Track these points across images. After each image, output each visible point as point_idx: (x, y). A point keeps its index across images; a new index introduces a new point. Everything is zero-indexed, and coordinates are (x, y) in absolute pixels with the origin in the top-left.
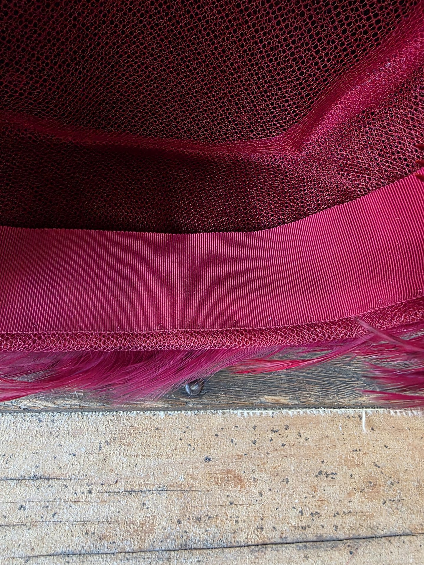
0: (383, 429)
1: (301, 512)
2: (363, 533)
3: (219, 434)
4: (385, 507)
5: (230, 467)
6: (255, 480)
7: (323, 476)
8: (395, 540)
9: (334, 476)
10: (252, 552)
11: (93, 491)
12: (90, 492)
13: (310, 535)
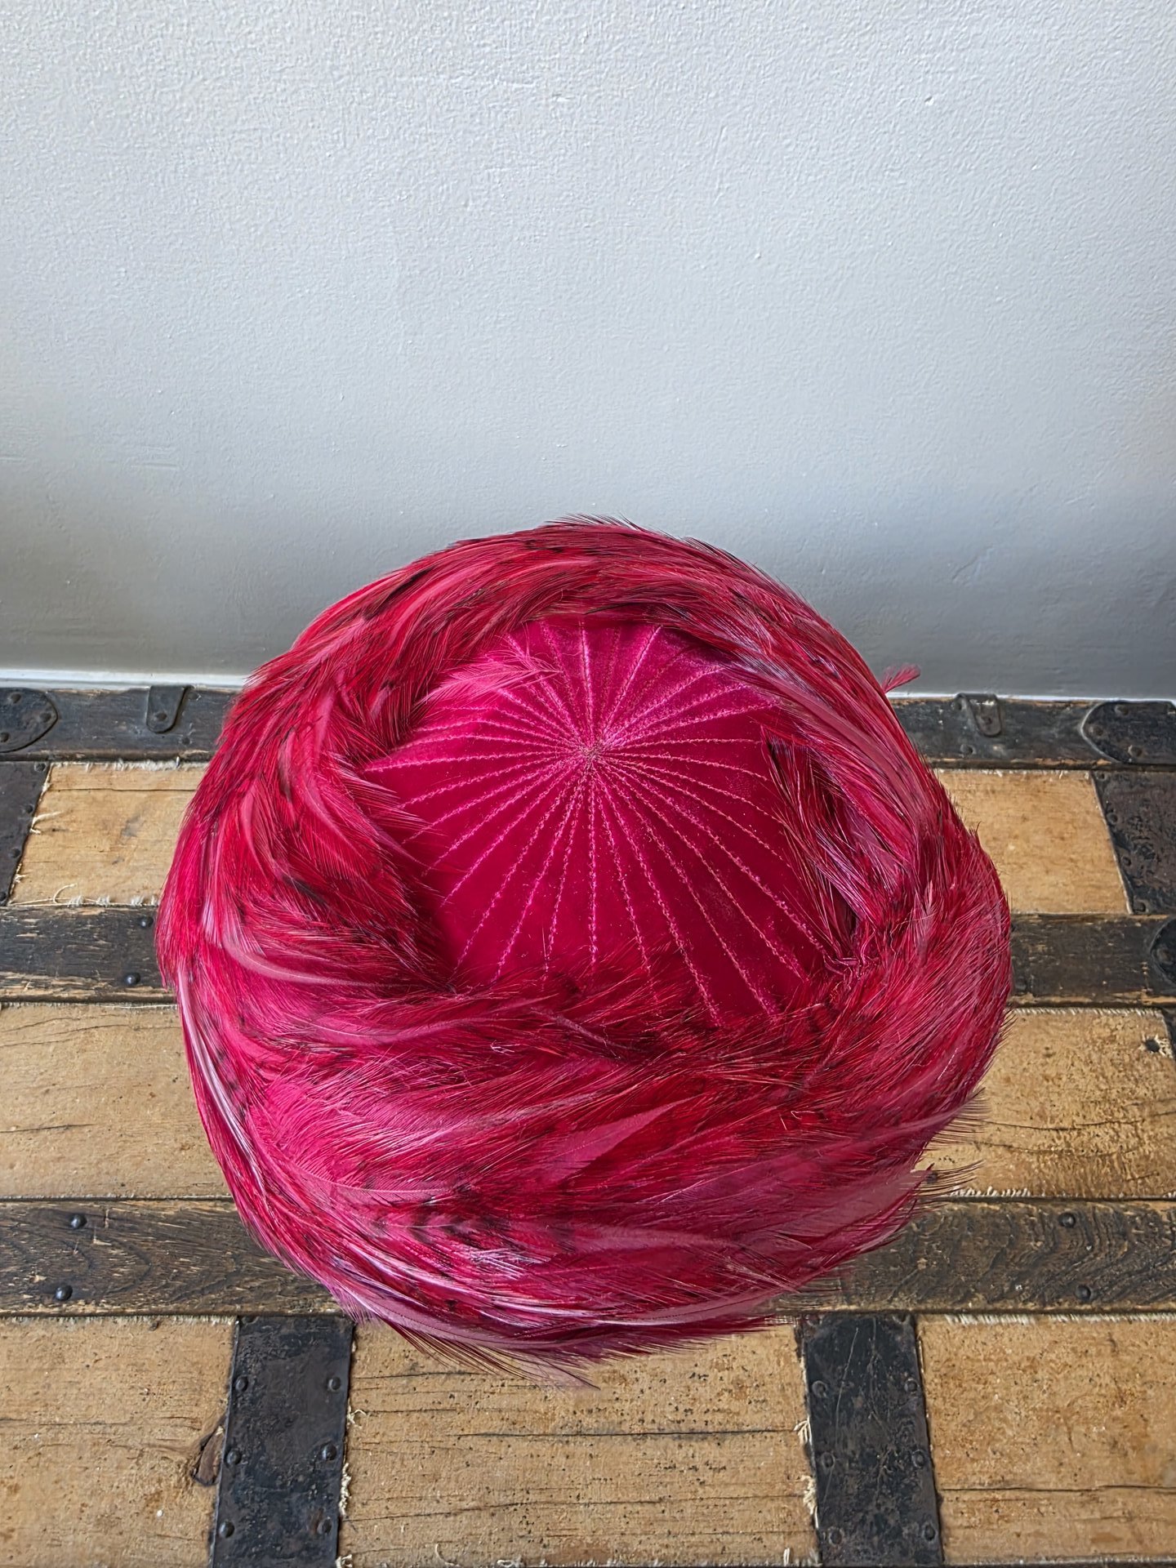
1: (677, 1409)
2: (730, 1427)
4: (750, 1407)
7: (696, 1378)
8: (758, 1435)
9: (706, 1378)
10: (634, 1440)
13: (684, 1428)
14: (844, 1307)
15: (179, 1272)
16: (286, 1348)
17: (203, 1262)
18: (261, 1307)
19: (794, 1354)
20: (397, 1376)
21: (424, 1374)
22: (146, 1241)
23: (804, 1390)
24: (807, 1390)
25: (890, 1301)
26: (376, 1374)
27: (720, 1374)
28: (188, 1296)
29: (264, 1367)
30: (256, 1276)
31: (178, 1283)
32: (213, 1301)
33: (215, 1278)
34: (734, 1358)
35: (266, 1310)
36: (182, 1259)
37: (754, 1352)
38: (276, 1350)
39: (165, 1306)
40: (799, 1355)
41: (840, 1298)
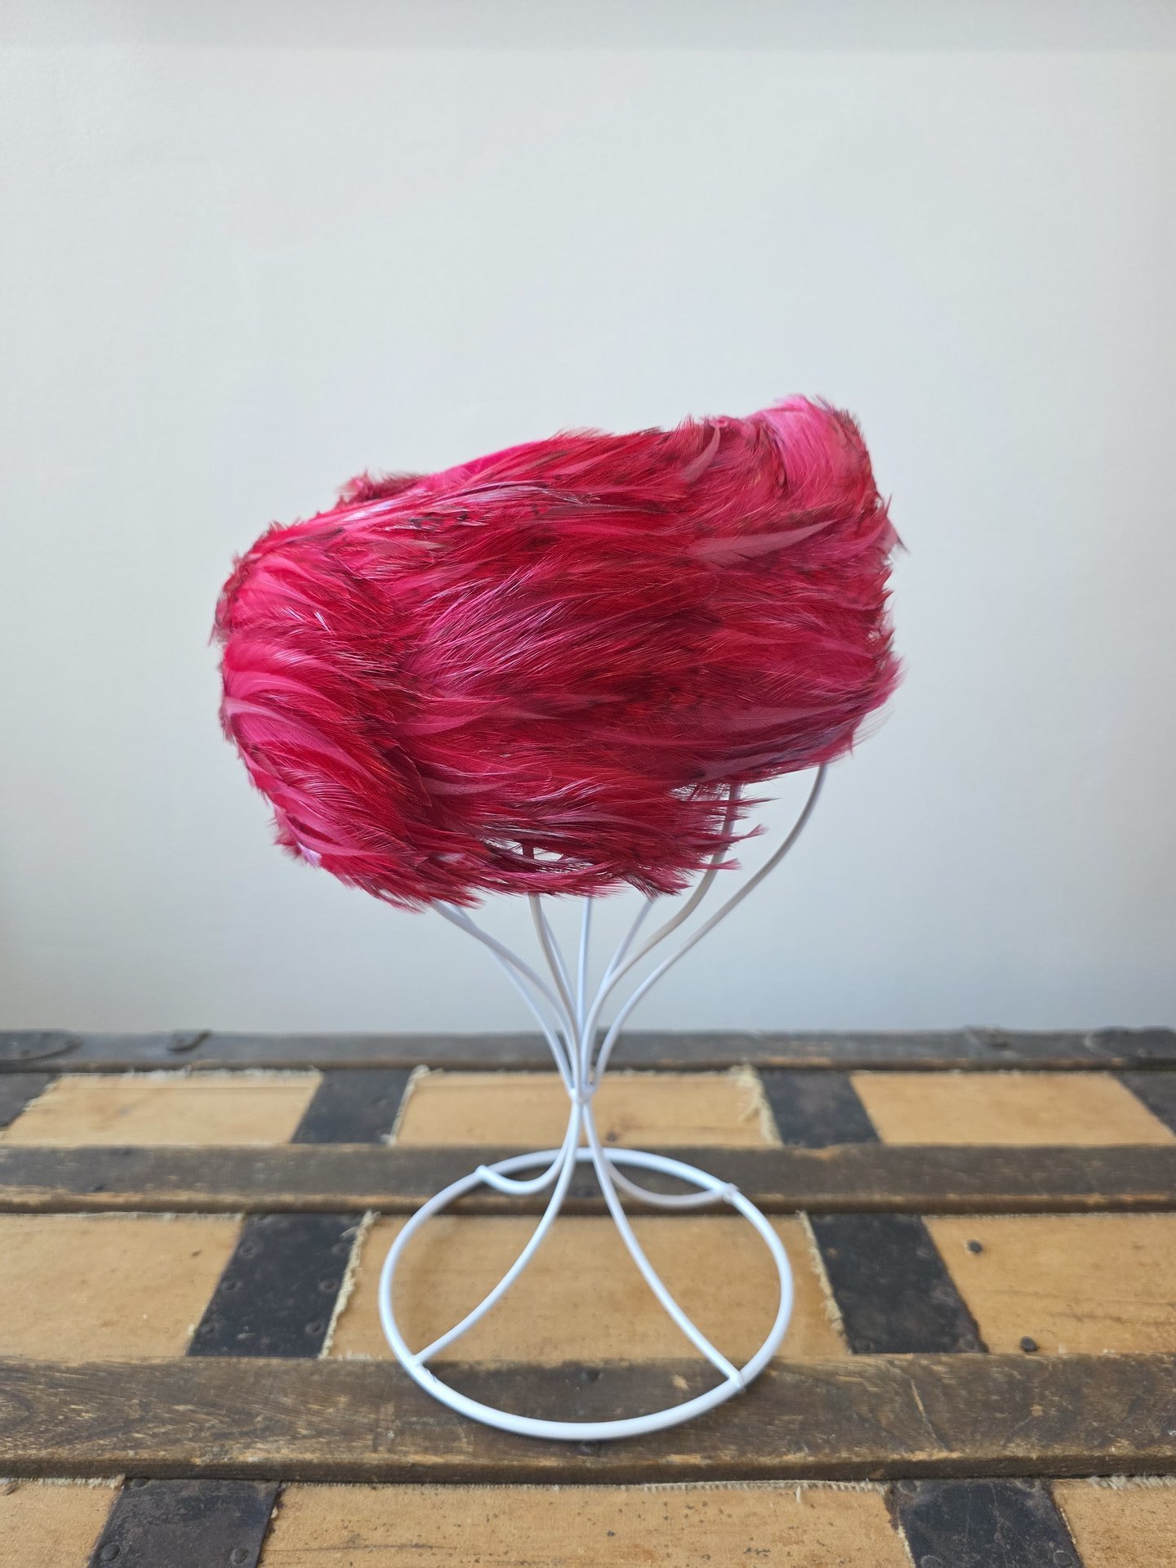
0: (825, 1507)
3: (623, 1509)
5: (638, 1542)
6: (668, 1555)
7: (753, 1554)
9: (766, 1554)
11: (480, 1561)
12: (477, 1561)
14: (944, 1454)
15: (66, 1418)
16: (183, 1511)
17: (99, 1409)
18: (162, 1453)
19: (889, 1525)
20: (328, 1549)
21: (366, 1547)
22: (35, 1389)
23: (908, 1565)
25: (1005, 1447)
26: (300, 1546)
27: (787, 1549)
28: (69, 1442)
29: (146, 1533)
30: (163, 1422)
31: (60, 1429)
32: (103, 1445)
33: (111, 1424)
34: (805, 1531)
35: (167, 1456)
36: (73, 1407)
37: (832, 1525)
38: (168, 1514)
39: (39, 1450)
40: (895, 1527)
41: (936, 1445)
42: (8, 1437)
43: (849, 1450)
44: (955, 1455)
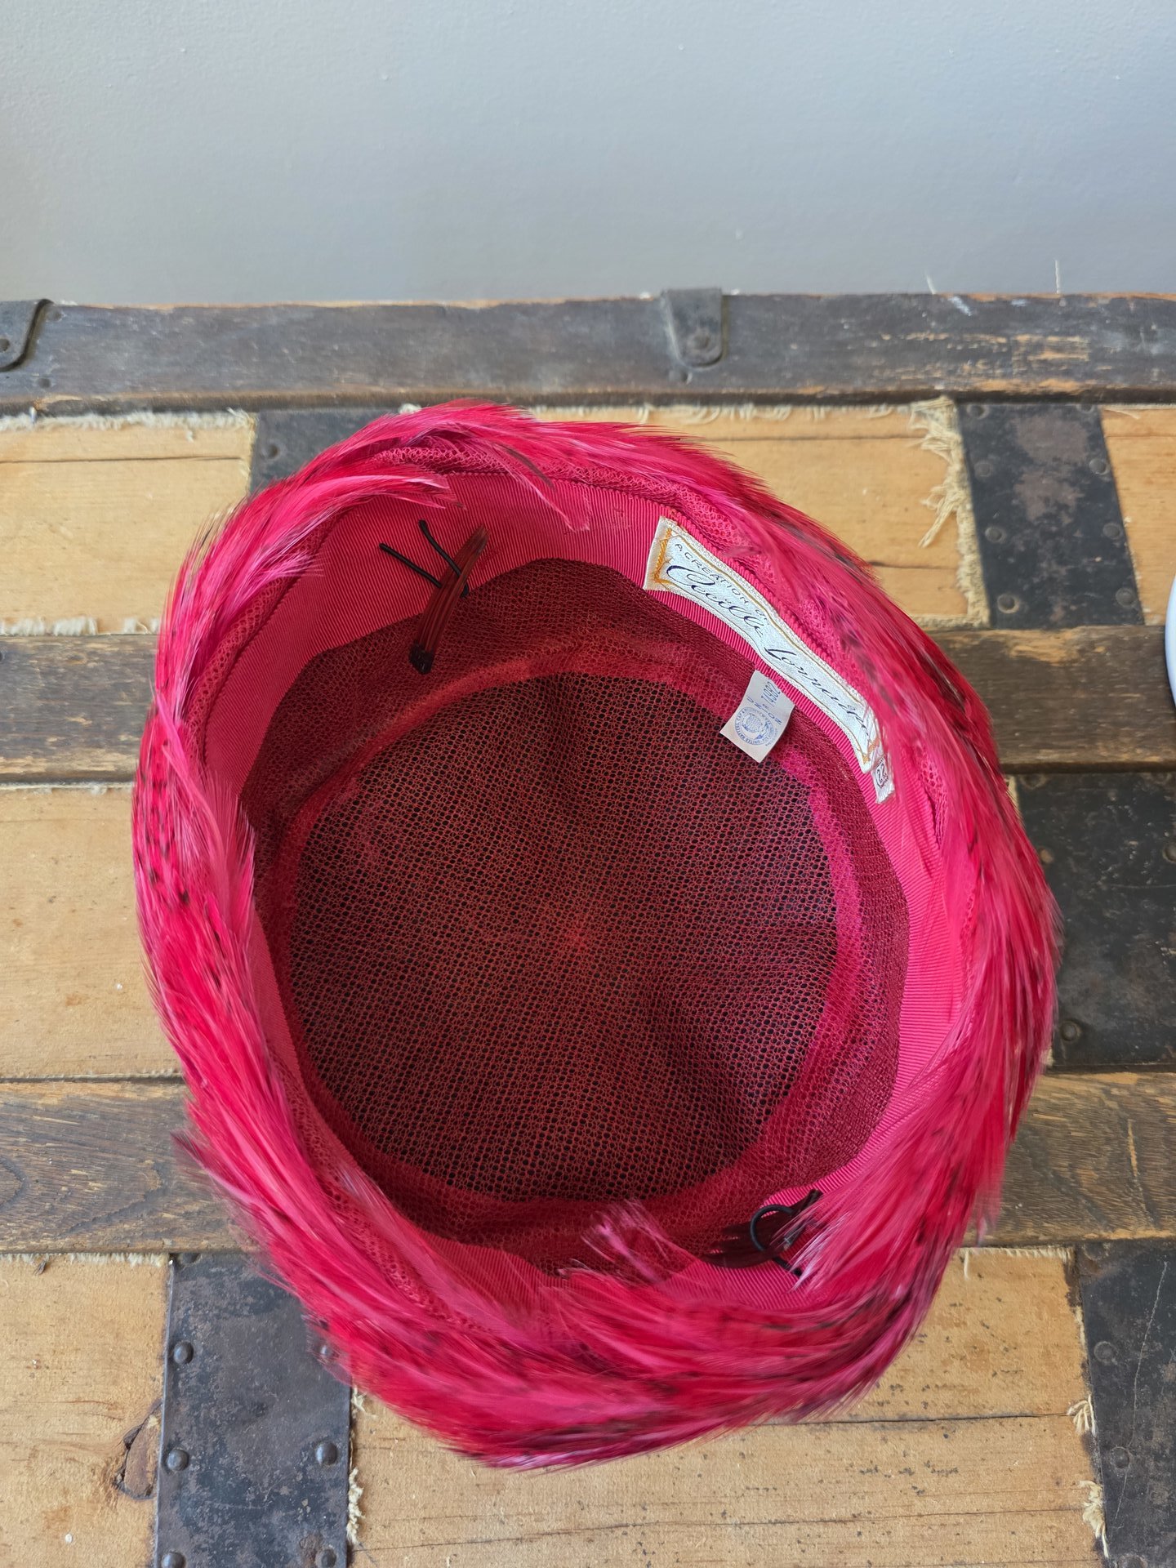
0: (995, 1276)
2: (963, 1411)
4: (996, 1381)
8: (1008, 1423)
9: (923, 1339)
10: (811, 1431)
13: (890, 1413)
14: (1152, 1233)
15: (71, 1190)
16: (250, 1300)
17: (107, 1177)
18: (205, 1243)
19: (1065, 1301)
22: (15, 1144)
23: (1080, 1353)
24: (1085, 1354)
27: (945, 1333)
28: (88, 1225)
29: (216, 1329)
31: (71, 1207)
32: (128, 1232)
33: (128, 1198)
34: (968, 1309)
35: (213, 1246)
36: (74, 1172)
37: (1000, 1300)
38: (235, 1304)
39: (55, 1239)
40: (1072, 1303)
41: (1143, 1220)
42: (9, 1221)
43: (1038, 1227)
44: (1164, 1234)
